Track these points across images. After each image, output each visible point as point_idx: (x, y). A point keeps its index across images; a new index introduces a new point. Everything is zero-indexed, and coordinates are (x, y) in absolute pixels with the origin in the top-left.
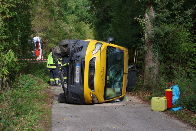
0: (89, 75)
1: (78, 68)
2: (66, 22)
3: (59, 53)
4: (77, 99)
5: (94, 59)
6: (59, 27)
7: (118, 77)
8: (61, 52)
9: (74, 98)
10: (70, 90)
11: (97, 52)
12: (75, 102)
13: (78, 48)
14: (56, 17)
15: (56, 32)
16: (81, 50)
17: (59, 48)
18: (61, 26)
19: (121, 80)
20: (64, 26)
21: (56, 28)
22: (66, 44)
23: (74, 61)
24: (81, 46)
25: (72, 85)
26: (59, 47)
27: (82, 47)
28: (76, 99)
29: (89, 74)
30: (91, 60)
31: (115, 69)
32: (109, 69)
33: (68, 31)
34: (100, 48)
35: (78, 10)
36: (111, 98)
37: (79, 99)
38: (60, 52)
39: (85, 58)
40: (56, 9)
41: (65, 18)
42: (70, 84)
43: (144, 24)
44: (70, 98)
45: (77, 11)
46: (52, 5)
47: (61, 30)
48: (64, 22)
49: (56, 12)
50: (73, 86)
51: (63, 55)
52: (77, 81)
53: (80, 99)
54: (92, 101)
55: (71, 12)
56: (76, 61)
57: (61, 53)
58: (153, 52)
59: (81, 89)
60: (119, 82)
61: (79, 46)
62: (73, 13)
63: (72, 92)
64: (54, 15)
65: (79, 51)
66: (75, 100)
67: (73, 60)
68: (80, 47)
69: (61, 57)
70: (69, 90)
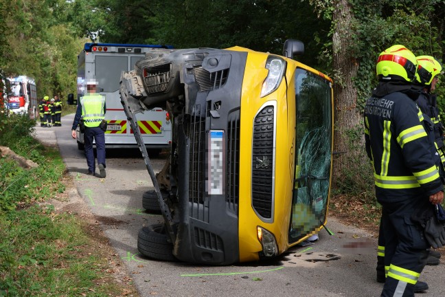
0: (254, 166)
1: (216, 144)
2: (47, 41)
3: (138, 94)
4: (213, 250)
5: (270, 110)
6: (34, 50)
7: (319, 166)
8: (146, 91)
9: (202, 247)
10: (192, 221)
11: (275, 89)
12: (204, 259)
13: (214, 74)
14: (28, 31)
15: (30, 60)
16: (224, 82)
17: (139, 78)
18: (37, 50)
19: (325, 173)
20: (43, 50)
21: (30, 52)
22: (163, 63)
23: (204, 119)
24: (221, 67)
25: (195, 205)
26: (138, 74)
27: (226, 72)
28: (208, 248)
29: (255, 162)
30: (257, 117)
31: (313, 142)
32: (301, 143)
33: (51, 58)
34: (284, 74)
35: (80, 13)
36: (302, 233)
37: (219, 251)
38: (142, 90)
39: (239, 108)
40: (26, 17)
41: (45, 34)
42: (191, 200)
43: (332, 14)
44: (191, 248)
45: (78, 15)
46: (19, 9)
47: (39, 57)
48: (43, 41)
49: (28, 22)
50: (201, 205)
51: (149, 100)
52: (215, 189)
53: (223, 249)
54: (261, 253)
55: (65, 17)
56: (208, 119)
57: (145, 95)
58: (359, 87)
59: (229, 217)
60: (321, 180)
61: (216, 69)
62: (70, 18)
63: (196, 228)
64: (23, 28)
65: (218, 84)
66: (206, 253)
67: (198, 118)
68: (219, 72)
69: (144, 106)
70: (187, 222)
